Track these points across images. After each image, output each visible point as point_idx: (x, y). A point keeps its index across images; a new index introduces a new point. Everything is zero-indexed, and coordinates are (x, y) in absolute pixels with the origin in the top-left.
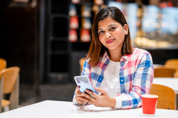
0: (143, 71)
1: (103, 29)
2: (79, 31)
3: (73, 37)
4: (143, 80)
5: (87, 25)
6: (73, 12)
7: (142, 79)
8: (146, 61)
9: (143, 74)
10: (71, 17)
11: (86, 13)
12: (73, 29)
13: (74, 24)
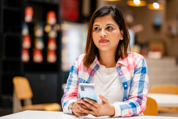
0: (140, 79)
1: (99, 26)
2: (31, 51)
3: (25, 57)
4: (141, 88)
5: (40, 45)
6: (25, 31)
7: (139, 87)
8: (142, 67)
9: (140, 81)
10: (24, 37)
11: (39, 33)
12: (26, 49)
13: (27, 44)
